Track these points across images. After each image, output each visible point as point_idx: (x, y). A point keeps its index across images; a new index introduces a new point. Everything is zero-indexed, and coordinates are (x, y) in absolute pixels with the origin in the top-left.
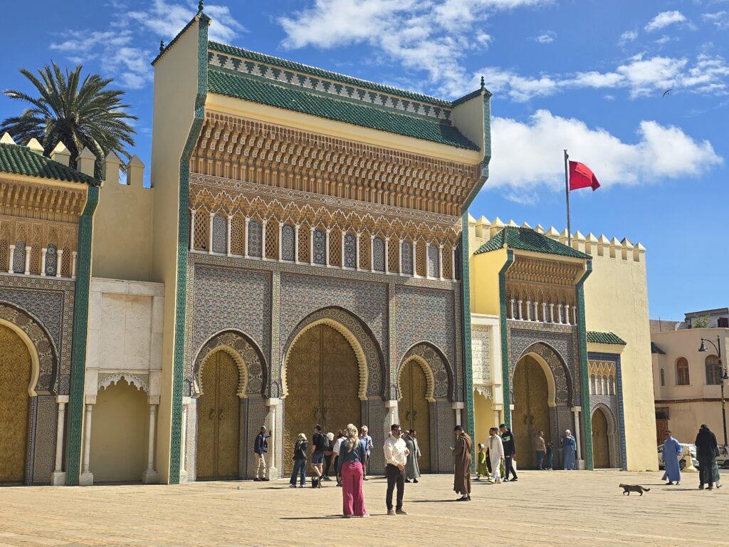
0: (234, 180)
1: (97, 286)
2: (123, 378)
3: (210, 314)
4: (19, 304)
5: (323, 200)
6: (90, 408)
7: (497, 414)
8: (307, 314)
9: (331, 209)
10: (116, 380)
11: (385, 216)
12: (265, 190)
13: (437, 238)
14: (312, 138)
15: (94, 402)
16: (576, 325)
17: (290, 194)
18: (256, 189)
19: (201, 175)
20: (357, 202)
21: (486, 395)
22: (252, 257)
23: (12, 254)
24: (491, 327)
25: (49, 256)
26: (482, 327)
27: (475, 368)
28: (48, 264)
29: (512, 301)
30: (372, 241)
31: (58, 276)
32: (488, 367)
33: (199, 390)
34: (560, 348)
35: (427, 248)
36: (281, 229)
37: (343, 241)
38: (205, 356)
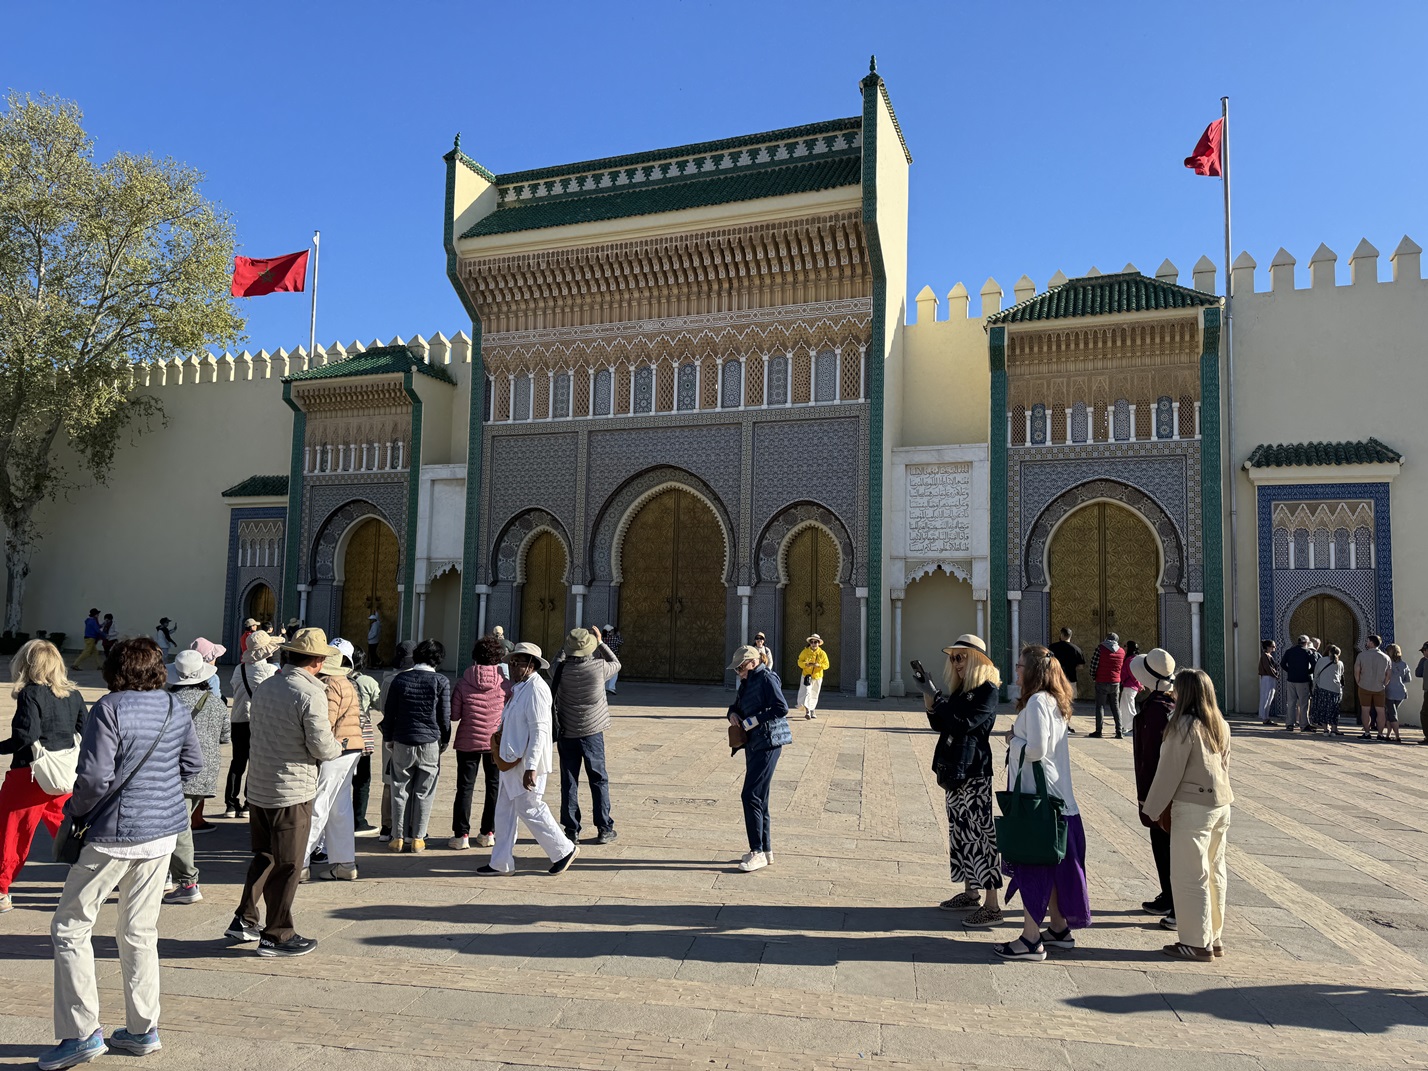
0: (531, 332)
1: (427, 473)
2: (453, 566)
3: (510, 492)
4: (370, 499)
5: (640, 327)
6: (422, 597)
7: (980, 606)
8: (624, 479)
9: (650, 337)
10: (448, 568)
11: (733, 327)
12: (565, 333)
13: (829, 340)
14: (592, 252)
15: (423, 590)
17: (597, 331)
18: (555, 334)
19: (494, 334)
20: (689, 318)
21: (960, 575)
22: (557, 420)
23: (365, 453)
24: (971, 462)
25: (395, 449)
26: (956, 464)
27: (937, 533)
28: (394, 458)
29: (1028, 413)
30: (720, 367)
31: (399, 468)
32: (966, 531)
33: (515, 577)
34: (1154, 486)
35: (813, 359)
36: (592, 377)
37: (676, 375)
38: (522, 540)
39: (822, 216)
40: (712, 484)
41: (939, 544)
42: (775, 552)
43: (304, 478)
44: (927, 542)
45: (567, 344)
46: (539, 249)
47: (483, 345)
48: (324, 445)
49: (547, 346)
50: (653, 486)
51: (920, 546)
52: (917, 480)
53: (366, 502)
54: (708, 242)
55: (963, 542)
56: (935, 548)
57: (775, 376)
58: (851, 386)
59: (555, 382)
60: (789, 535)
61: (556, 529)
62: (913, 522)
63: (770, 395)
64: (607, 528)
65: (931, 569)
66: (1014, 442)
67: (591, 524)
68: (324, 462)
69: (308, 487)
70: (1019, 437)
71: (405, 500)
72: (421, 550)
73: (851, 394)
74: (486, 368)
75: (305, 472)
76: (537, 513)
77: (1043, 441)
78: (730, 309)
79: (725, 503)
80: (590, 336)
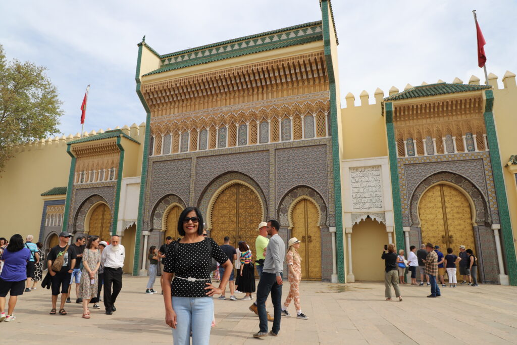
0: (172, 115)
1: (124, 181)
2: (134, 223)
3: (160, 187)
5: (221, 109)
7: (390, 235)
8: (213, 179)
9: (225, 113)
10: (132, 224)
11: (264, 107)
13: (310, 110)
14: (200, 77)
16: (487, 150)
19: (156, 117)
20: (244, 104)
21: (379, 220)
22: (183, 153)
23: (99, 174)
24: (381, 166)
25: (112, 172)
26: (373, 167)
27: (366, 200)
28: (112, 175)
29: (405, 142)
30: (258, 125)
31: (113, 180)
32: (381, 198)
33: (161, 227)
34: (469, 174)
35: (303, 119)
36: (199, 133)
37: (238, 130)
38: (165, 210)
39: (305, 55)
40: (255, 179)
41: (367, 205)
42: (287, 211)
43: (74, 186)
44: (361, 204)
45: (187, 119)
46: (177, 78)
47: (151, 122)
48: (83, 171)
49: (178, 120)
50: (227, 182)
51: (358, 206)
52: (354, 175)
53: (99, 195)
54: (253, 69)
55: (379, 203)
56: (366, 207)
57: (284, 128)
58: (321, 131)
59: (182, 136)
60: (294, 203)
61: (180, 203)
62: (354, 195)
63: (282, 137)
64: (204, 203)
65: (364, 217)
66: (400, 155)
67: (197, 201)
68: (82, 178)
69: (75, 190)
70: (402, 153)
71: (115, 193)
72: (120, 217)
73: (321, 134)
74: (152, 132)
75: (75, 183)
76: (172, 197)
77: (414, 154)
78: (263, 99)
79: (262, 188)
80: (199, 115)
